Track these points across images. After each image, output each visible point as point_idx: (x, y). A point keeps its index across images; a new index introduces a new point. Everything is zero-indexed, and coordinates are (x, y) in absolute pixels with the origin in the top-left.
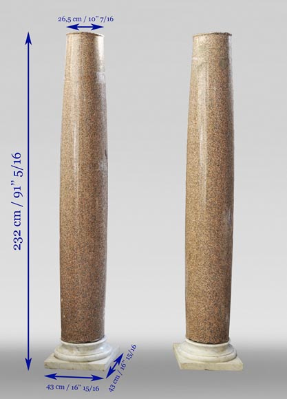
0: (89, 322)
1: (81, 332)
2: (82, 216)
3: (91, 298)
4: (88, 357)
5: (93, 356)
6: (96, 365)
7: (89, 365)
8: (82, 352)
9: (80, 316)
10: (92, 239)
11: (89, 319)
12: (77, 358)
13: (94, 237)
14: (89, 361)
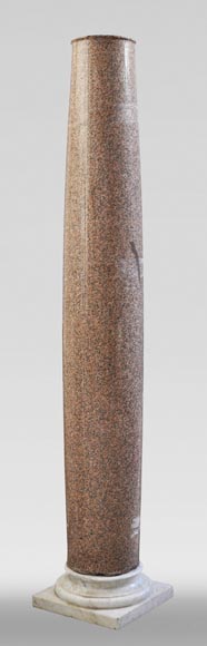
0: (101, 540)
1: (89, 556)
2: (88, 357)
3: (104, 500)
4: (95, 601)
5: (104, 600)
6: (104, 617)
7: (94, 615)
8: (90, 589)
9: (87, 529)
10: (103, 398)
11: (101, 536)
12: (79, 599)
13: (109, 395)
14: (96, 609)
